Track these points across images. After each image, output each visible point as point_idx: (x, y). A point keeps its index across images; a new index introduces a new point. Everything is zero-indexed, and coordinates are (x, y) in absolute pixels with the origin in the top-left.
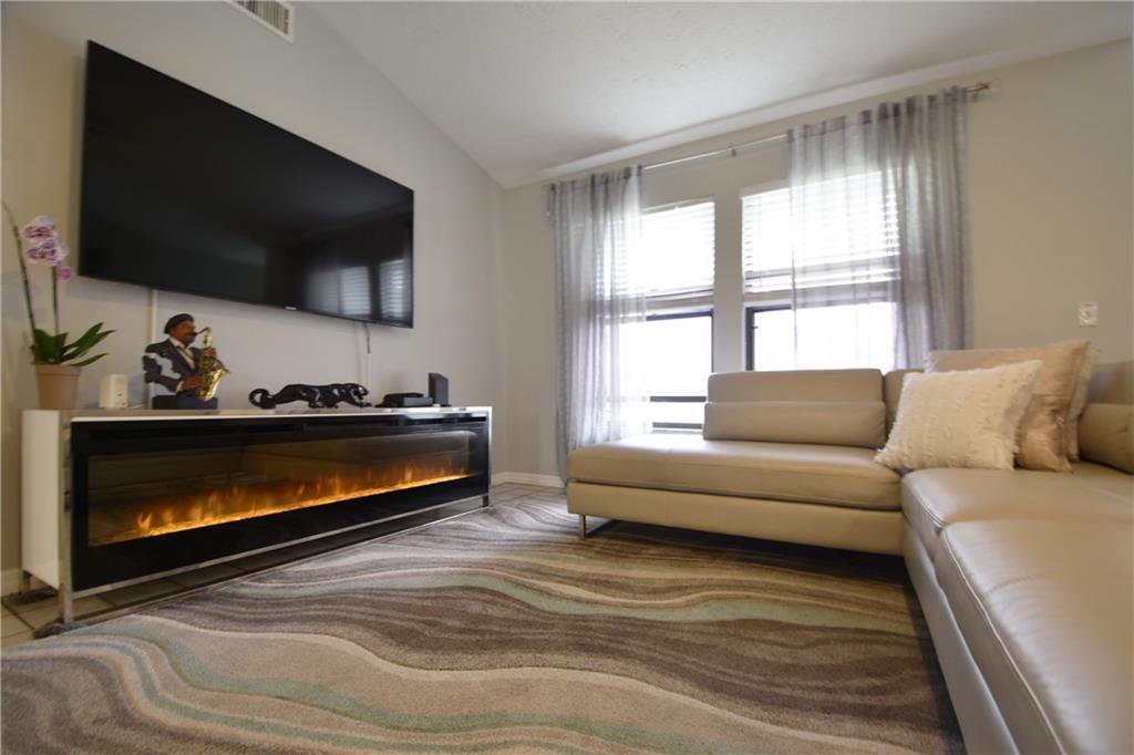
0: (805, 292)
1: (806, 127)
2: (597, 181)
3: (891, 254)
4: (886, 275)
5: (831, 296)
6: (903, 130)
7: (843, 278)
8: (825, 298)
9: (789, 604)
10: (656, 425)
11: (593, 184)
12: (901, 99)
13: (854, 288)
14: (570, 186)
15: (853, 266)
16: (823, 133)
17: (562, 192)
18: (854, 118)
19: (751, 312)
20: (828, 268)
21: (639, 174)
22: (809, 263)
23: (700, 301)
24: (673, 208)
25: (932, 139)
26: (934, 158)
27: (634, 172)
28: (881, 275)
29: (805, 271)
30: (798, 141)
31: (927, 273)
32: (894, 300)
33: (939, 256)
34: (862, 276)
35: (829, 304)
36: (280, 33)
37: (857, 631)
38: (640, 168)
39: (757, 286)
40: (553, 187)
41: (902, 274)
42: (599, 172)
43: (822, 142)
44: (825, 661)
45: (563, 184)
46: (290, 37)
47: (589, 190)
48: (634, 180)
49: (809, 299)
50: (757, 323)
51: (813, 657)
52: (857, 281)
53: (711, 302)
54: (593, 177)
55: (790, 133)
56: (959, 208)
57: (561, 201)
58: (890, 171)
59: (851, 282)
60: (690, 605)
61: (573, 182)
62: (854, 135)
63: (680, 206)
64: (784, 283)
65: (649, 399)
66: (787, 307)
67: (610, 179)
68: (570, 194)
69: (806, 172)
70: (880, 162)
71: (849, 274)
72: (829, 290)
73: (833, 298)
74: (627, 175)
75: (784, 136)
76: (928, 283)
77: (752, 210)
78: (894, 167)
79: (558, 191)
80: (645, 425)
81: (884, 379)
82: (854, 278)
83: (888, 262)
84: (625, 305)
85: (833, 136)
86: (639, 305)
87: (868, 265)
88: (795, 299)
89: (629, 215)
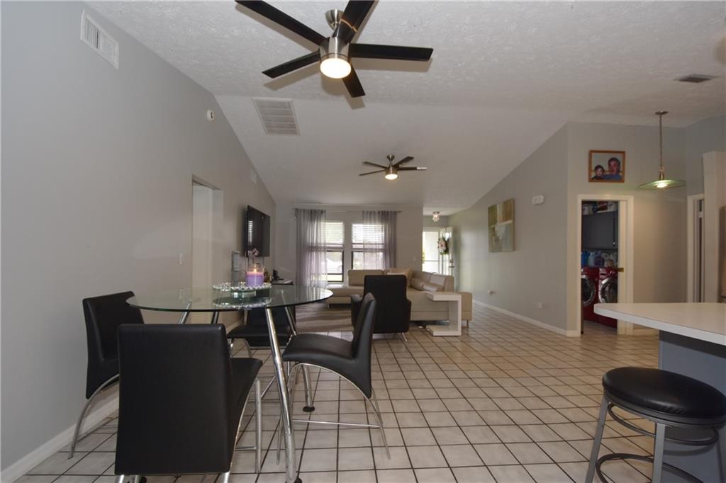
0: (366, 249)
1: (367, 211)
2: (313, 211)
3: (383, 242)
5: (372, 250)
6: (386, 218)
7: (374, 247)
10: (328, 281)
11: (311, 212)
12: (386, 210)
13: (376, 249)
15: (376, 244)
16: (371, 214)
17: (300, 212)
18: (377, 212)
19: (352, 252)
21: (325, 212)
22: (367, 242)
23: (340, 248)
25: (391, 220)
26: (391, 224)
28: (381, 247)
30: (365, 214)
31: (389, 248)
32: (383, 252)
33: (391, 244)
34: (377, 247)
35: (371, 252)
38: (325, 210)
39: (354, 246)
40: (297, 210)
41: (385, 247)
43: (370, 216)
45: (301, 210)
47: (310, 214)
48: (324, 214)
49: (367, 251)
50: (354, 255)
53: (343, 249)
54: (311, 210)
55: (364, 211)
57: (300, 215)
61: (304, 210)
62: (377, 215)
64: (361, 246)
66: (362, 252)
67: (317, 212)
68: (303, 213)
69: (367, 221)
70: (382, 223)
72: (371, 249)
74: (322, 212)
75: (362, 211)
76: (390, 250)
77: (354, 227)
78: (384, 224)
81: (383, 272)
83: (382, 244)
84: (321, 247)
85: (373, 214)
86: (324, 248)
87: (379, 244)
88: (364, 250)
89: (322, 223)
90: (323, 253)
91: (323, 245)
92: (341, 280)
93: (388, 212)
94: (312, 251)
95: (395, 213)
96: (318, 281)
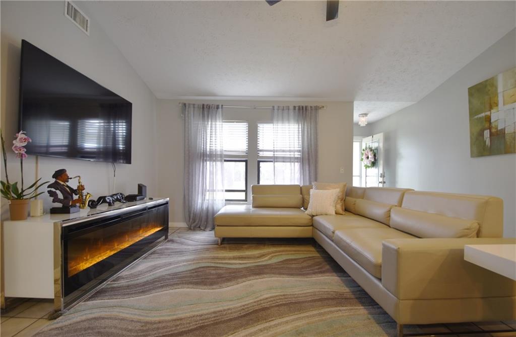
0: (277, 157)
1: (279, 107)
2: (205, 107)
3: (300, 149)
4: (298, 155)
5: (284, 160)
6: (304, 115)
7: (287, 155)
8: (282, 160)
9: (291, 254)
10: (226, 200)
11: (203, 108)
12: (304, 105)
13: (290, 158)
14: (192, 106)
15: (290, 151)
16: (283, 110)
17: (189, 107)
18: (291, 108)
19: (259, 162)
20: (283, 151)
21: (222, 108)
22: (278, 149)
23: (243, 156)
24: (234, 122)
25: (311, 119)
26: (311, 124)
27: (220, 107)
28: (297, 155)
29: (277, 151)
30: (276, 110)
31: (309, 156)
32: (300, 162)
33: (311, 152)
34: (292, 155)
35: (284, 162)
36: (85, 31)
37: (309, 257)
38: (222, 106)
39: (261, 154)
40: (185, 104)
41: (302, 156)
42: (206, 104)
43: (283, 113)
44: (307, 265)
45: (189, 104)
46: (88, 33)
47: (201, 110)
48: (220, 110)
49: (278, 160)
50: (260, 166)
51: (305, 264)
52: (291, 156)
53: (247, 158)
54: (203, 105)
55: (273, 107)
56: (316, 139)
57: (188, 111)
58: (300, 125)
59: (289, 156)
60: (270, 259)
61: (194, 105)
62: (291, 112)
63: (237, 122)
64: (270, 154)
65: (224, 191)
66: (272, 162)
67: (211, 107)
68: (192, 109)
69: (278, 121)
70: (298, 122)
71: (289, 153)
72: (283, 158)
73: (285, 160)
74: (218, 107)
75: (271, 107)
76: (309, 160)
77: (260, 129)
78: (301, 124)
79: (187, 107)
80: (223, 200)
81: (301, 187)
82: (290, 155)
83: (299, 151)
84: (216, 155)
85: (286, 111)
86: (221, 156)
87: (294, 151)
88: (274, 159)
89: (218, 123)
90: (219, 163)
91: (219, 153)
92: (244, 198)
93: (306, 107)
94: (204, 161)
95: (317, 108)
96: (213, 200)
